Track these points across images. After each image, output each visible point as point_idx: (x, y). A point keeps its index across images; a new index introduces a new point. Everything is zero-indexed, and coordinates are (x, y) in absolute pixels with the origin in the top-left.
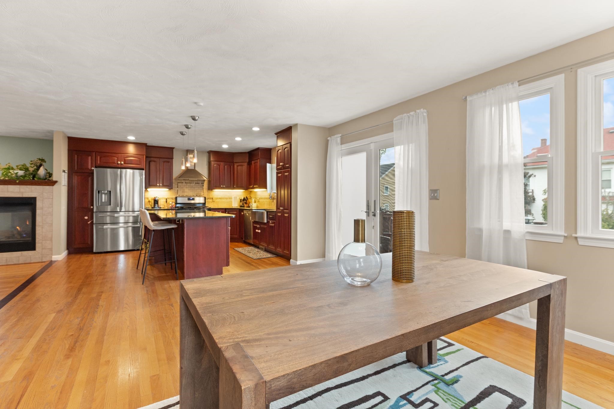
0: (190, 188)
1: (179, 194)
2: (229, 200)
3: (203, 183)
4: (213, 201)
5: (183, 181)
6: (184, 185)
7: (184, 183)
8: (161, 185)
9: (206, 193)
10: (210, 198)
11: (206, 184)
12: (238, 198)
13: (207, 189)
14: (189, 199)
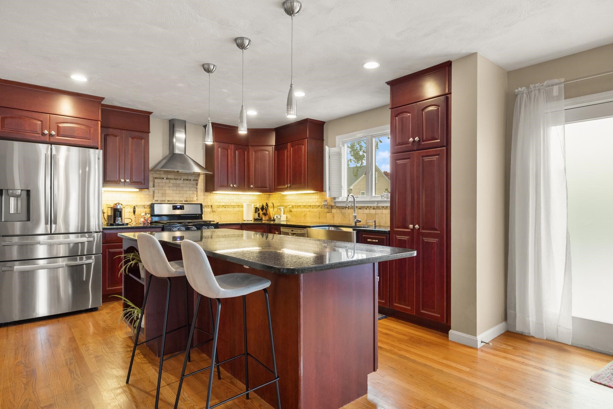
0: (175, 189)
1: (156, 199)
2: (237, 209)
3: (197, 180)
4: (213, 212)
5: (163, 176)
6: (166, 183)
7: (165, 178)
8: (128, 180)
9: (202, 197)
10: (209, 206)
11: (202, 181)
12: (253, 205)
13: (202, 191)
14: (175, 208)
